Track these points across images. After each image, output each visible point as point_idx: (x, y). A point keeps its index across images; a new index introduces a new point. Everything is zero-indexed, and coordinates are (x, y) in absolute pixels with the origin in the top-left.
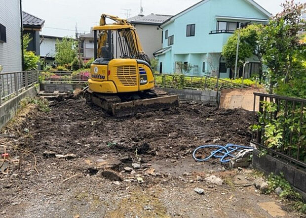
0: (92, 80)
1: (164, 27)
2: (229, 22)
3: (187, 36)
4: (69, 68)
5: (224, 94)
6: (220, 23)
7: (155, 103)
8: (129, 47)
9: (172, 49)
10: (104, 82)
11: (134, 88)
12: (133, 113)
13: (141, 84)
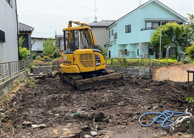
0: (63, 65)
1: (110, 28)
2: (153, 22)
3: (126, 33)
4: (51, 57)
5: (155, 70)
6: (147, 23)
7: (107, 79)
8: (88, 41)
9: (117, 41)
10: (71, 66)
11: (92, 69)
12: (92, 87)
13: (97, 66)
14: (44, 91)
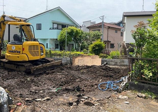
2: (58, 24)
3: (37, 30)
5: (74, 59)
6: (54, 24)
7: (52, 65)
10: (20, 55)
11: (38, 58)
12: (43, 72)
13: (41, 55)
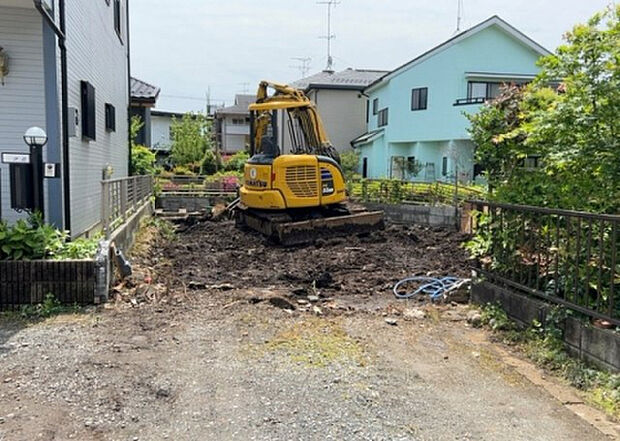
0: (247, 188)
1: (370, 93)
2: (491, 83)
3: (413, 110)
4: (196, 170)
5: (468, 211)
6: (474, 85)
8: (305, 135)
9: (386, 133)
10: (266, 192)
11: (313, 201)
12: (311, 239)
13: (324, 194)
14: (205, 244)
